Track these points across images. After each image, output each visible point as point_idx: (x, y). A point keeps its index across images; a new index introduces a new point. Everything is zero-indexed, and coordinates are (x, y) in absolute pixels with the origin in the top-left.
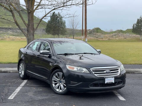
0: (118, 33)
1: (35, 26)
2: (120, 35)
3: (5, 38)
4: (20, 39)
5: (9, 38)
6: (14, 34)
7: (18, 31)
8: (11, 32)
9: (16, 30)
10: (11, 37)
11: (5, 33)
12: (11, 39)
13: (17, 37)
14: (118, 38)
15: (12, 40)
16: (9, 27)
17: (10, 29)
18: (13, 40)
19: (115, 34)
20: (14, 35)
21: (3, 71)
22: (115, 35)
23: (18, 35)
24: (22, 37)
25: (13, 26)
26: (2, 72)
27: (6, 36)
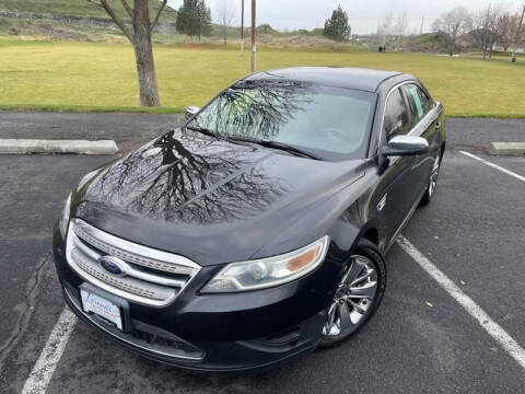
0: (300, 36)
1: (152, 15)
2: (303, 39)
3: (105, 38)
8: (114, 27)
10: (115, 37)
11: (104, 28)
12: (116, 41)
14: (300, 45)
15: (117, 43)
19: (295, 37)
20: (120, 34)
21: (64, 150)
22: (295, 39)
26: (62, 153)
27: (106, 36)
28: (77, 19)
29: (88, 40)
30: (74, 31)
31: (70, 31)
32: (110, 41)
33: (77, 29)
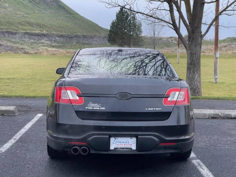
0: (230, 43)
2: (233, 46)
3: (41, 50)
4: (65, 54)
5: (47, 51)
6: (54, 44)
7: (58, 40)
8: (47, 41)
9: (54, 38)
10: (50, 49)
11: (38, 42)
12: (51, 52)
13: (60, 50)
14: (231, 51)
15: (52, 54)
16: (42, 33)
17: (44, 35)
18: (54, 54)
19: (225, 44)
20: (53, 47)
22: (225, 46)
23: (60, 47)
24: (68, 50)
25: (47, 31)
27: (42, 49)
28: (12, 33)
29: (26, 53)
30: (12, 44)
31: (9, 44)
32: (45, 53)
33: (15, 43)
